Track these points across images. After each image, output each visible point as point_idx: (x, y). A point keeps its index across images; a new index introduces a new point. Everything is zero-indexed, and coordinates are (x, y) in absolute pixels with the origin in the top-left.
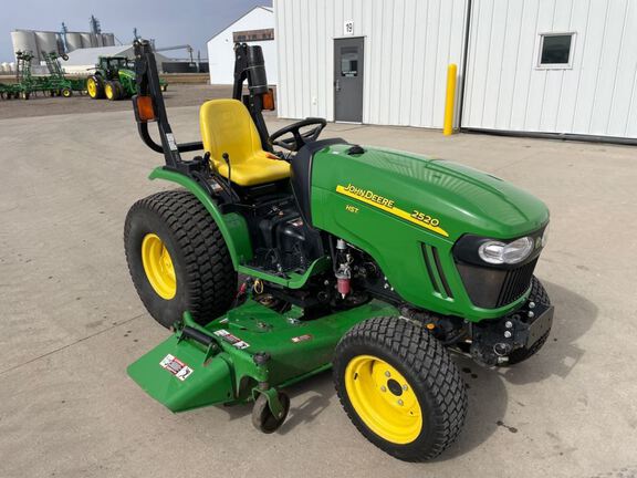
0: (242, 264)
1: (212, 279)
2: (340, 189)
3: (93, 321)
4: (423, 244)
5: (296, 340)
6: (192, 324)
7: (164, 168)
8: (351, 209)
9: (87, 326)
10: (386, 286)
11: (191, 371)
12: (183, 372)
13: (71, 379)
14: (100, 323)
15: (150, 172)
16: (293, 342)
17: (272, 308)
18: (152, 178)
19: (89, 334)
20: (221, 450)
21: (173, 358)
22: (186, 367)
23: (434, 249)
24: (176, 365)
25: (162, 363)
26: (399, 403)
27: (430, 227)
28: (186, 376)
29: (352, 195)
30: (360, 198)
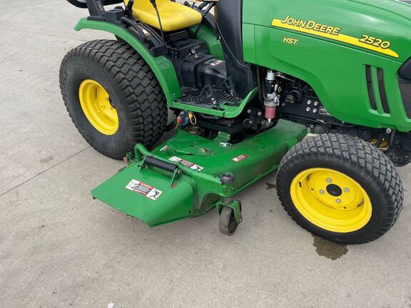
0: (176, 101)
1: (151, 115)
2: (276, 23)
3: (44, 157)
4: (368, 67)
5: (236, 159)
6: (149, 154)
7: (89, 19)
8: (290, 41)
9: (41, 161)
10: (308, 109)
11: (161, 192)
12: (152, 193)
13: (42, 206)
14: (51, 158)
15: (76, 23)
16: (234, 161)
17: (201, 136)
18: (78, 28)
19: (46, 168)
20: (193, 252)
21: (138, 182)
22: (154, 189)
23: (379, 70)
24: (143, 189)
25: (127, 187)
26: (339, 201)
27: (379, 50)
28: (157, 197)
29: (291, 27)
30: (300, 29)
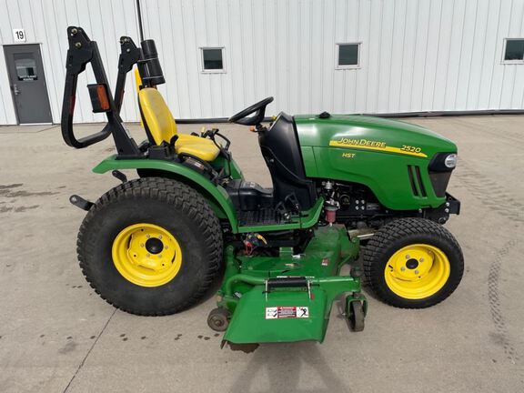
0: (241, 226)
2: (333, 143)
4: (409, 166)
7: (118, 158)
8: (349, 155)
11: (307, 308)
12: (299, 312)
14: (72, 345)
21: (276, 308)
22: (298, 308)
23: (417, 167)
24: (287, 311)
25: (267, 317)
26: (416, 272)
27: (415, 154)
28: (307, 313)
29: (347, 145)
30: (355, 146)
